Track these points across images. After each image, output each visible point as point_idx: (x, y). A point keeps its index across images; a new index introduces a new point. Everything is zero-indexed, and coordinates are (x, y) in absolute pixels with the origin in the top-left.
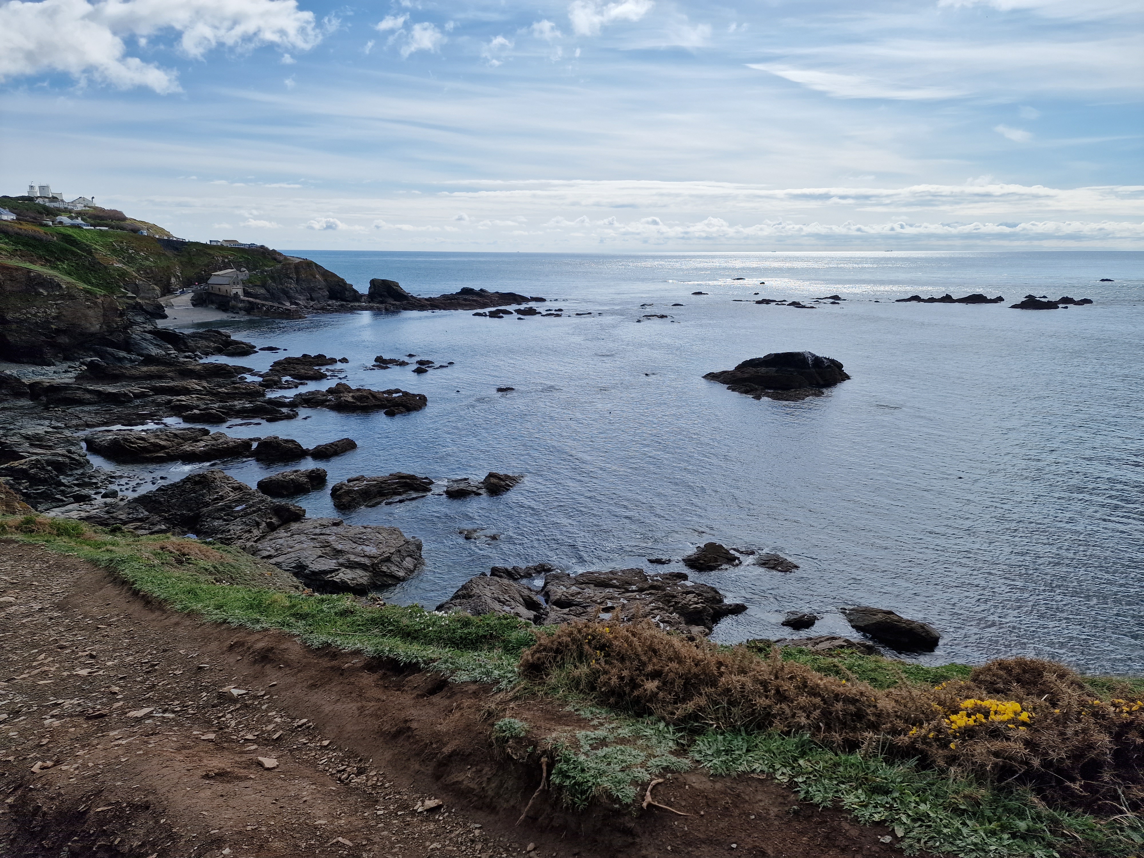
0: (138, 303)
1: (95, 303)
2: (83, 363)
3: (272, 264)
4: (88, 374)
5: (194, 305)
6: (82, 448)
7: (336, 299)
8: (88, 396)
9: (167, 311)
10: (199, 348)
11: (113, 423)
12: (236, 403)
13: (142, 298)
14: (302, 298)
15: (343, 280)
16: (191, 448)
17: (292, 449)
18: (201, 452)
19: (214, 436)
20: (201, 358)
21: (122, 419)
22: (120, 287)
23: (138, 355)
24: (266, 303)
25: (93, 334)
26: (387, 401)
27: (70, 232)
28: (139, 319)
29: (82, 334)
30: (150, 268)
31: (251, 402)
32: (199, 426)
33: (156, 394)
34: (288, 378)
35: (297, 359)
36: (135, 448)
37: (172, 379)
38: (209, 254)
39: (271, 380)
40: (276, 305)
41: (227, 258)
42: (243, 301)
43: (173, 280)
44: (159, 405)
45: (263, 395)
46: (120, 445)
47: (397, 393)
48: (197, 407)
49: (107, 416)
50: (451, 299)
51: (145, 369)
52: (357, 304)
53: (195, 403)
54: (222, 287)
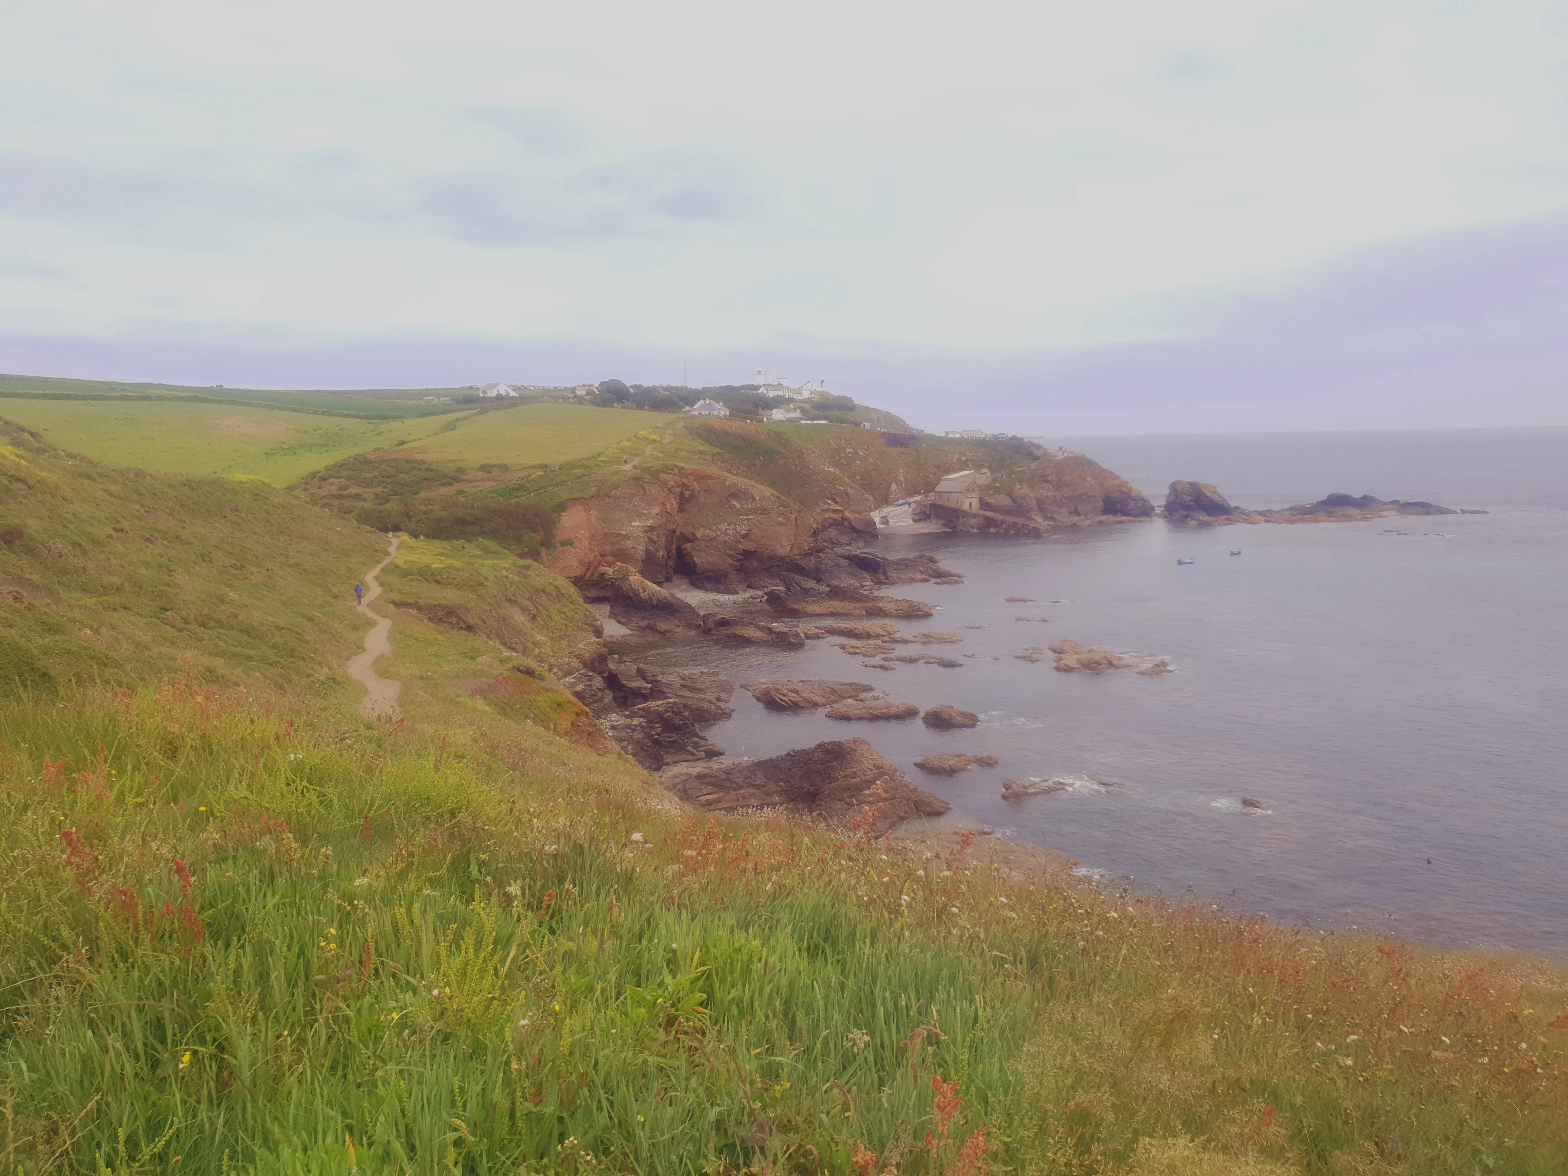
0: (846, 519)
1: (788, 519)
2: (766, 593)
3: (1025, 461)
4: (768, 607)
5: (915, 521)
7: (1113, 513)
8: (758, 635)
13: (853, 511)
14: (1062, 510)
22: (826, 497)
23: (826, 586)
24: (1009, 518)
25: (781, 558)
27: (782, 428)
29: (771, 558)
38: (943, 451)
40: (1022, 521)
41: (964, 455)
42: (977, 516)
43: (894, 487)
51: (828, 603)
54: (952, 496)
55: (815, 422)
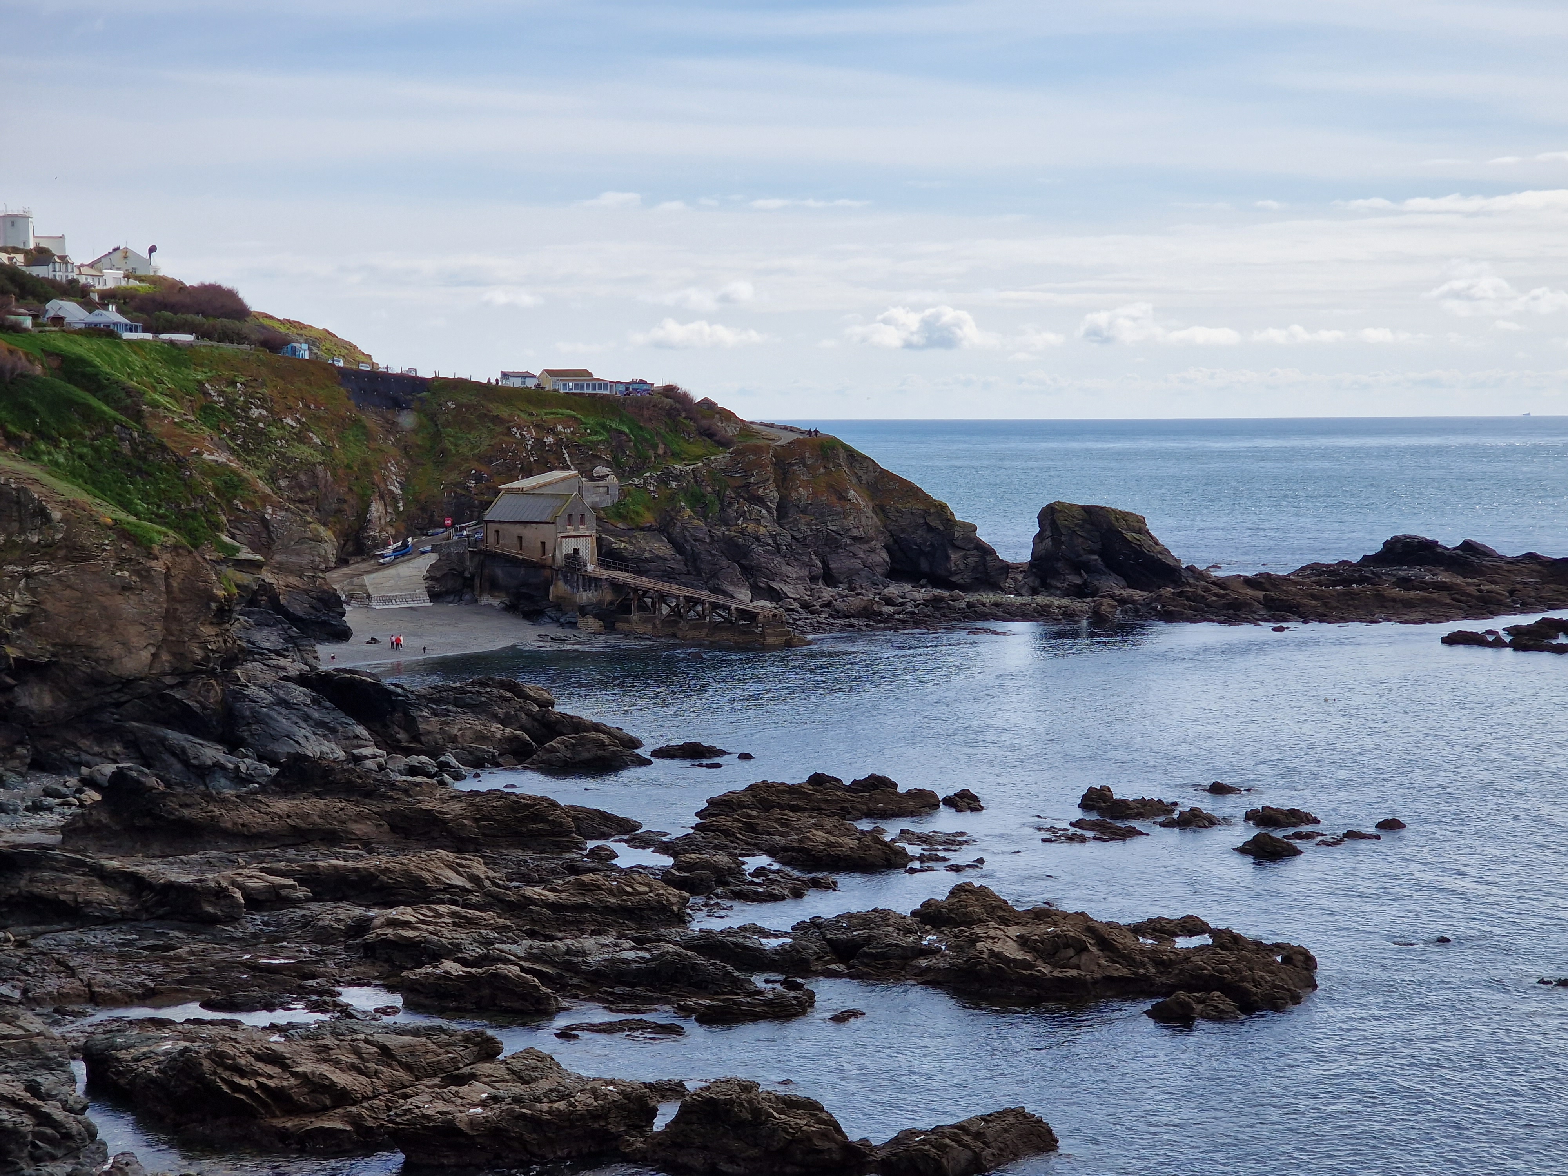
0: (265, 588)
1: (145, 575)
2: (89, 782)
3: (697, 450)
4: (104, 818)
5: (434, 596)
6: (72, 1080)
7: (914, 576)
8: (100, 894)
9: (352, 617)
10: (453, 739)
11: (175, 997)
12: (589, 942)
13: (281, 569)
14: (794, 572)
15: (942, 508)
16: (441, 1106)
17: (808, 1138)
18: (472, 1122)
19: (517, 1065)
20: (458, 777)
21: (204, 981)
22: (217, 527)
23: (261, 759)
24: (673, 588)
25: (127, 683)
26: (1159, 963)
27: (83, 348)
28: (268, 638)
29: (97, 681)
30: (310, 467)
31: (640, 943)
32: (461, 1027)
33: (317, 898)
34: (763, 860)
35: (793, 790)
36: (247, 1090)
37: (368, 847)
38: (497, 420)
39: (706, 865)
40: (704, 595)
41: (552, 431)
42: (593, 582)
43: (376, 509)
44: (324, 936)
45: (681, 919)
46: (201, 1078)
47: (1191, 933)
48: (452, 951)
49: (158, 969)
50: (1346, 582)
51: (282, 805)
52: (989, 598)
53: (449, 935)
54: (528, 533)
55: (165, 336)
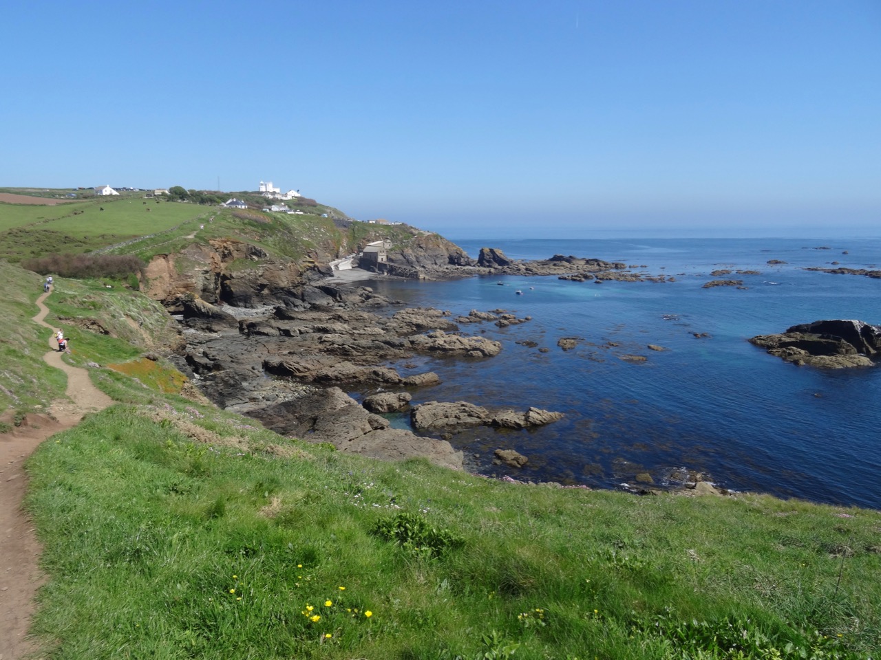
0: (316, 267)
1: (286, 267)
3: (409, 236)
4: (275, 315)
5: (352, 267)
7: (454, 264)
9: (334, 272)
14: (429, 262)
17: (391, 377)
28: (315, 277)
30: (327, 240)
36: (292, 368)
37: (326, 322)
42: (385, 265)
43: (341, 249)
46: (284, 366)
50: (543, 265)
52: (469, 268)
54: (372, 255)
55: (297, 213)
